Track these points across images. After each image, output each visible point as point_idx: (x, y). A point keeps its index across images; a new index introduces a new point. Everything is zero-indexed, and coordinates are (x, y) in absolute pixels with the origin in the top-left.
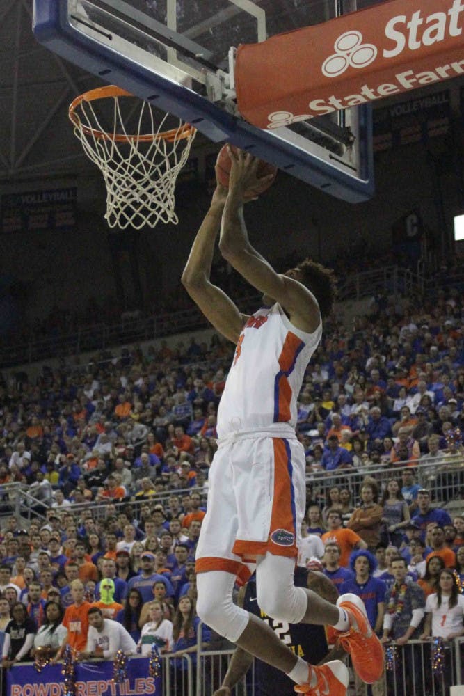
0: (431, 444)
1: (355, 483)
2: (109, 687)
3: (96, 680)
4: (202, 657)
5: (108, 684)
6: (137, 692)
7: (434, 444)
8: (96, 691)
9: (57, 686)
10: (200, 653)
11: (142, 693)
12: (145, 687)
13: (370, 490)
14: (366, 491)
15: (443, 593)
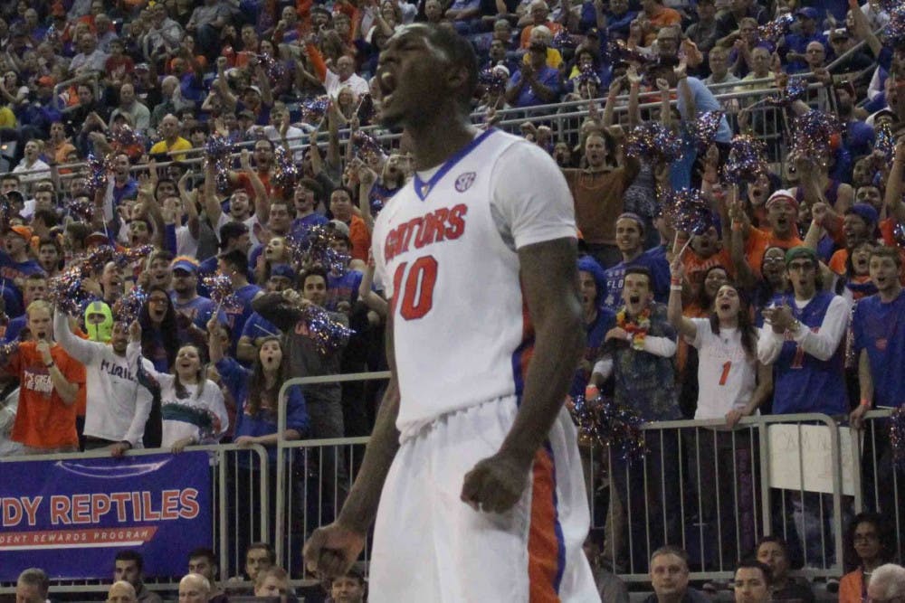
0: (714, 60)
1: (569, 131)
2: (114, 504)
3: (91, 492)
4: (286, 450)
5: (111, 500)
6: (165, 514)
7: (719, 59)
8: (90, 513)
9: (17, 505)
10: (282, 444)
11: (176, 518)
12: (180, 507)
13: (601, 140)
14: (595, 143)
15: (722, 323)
